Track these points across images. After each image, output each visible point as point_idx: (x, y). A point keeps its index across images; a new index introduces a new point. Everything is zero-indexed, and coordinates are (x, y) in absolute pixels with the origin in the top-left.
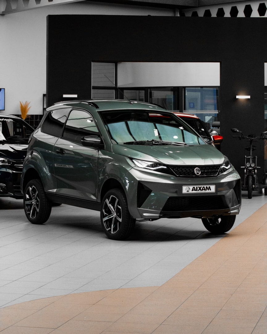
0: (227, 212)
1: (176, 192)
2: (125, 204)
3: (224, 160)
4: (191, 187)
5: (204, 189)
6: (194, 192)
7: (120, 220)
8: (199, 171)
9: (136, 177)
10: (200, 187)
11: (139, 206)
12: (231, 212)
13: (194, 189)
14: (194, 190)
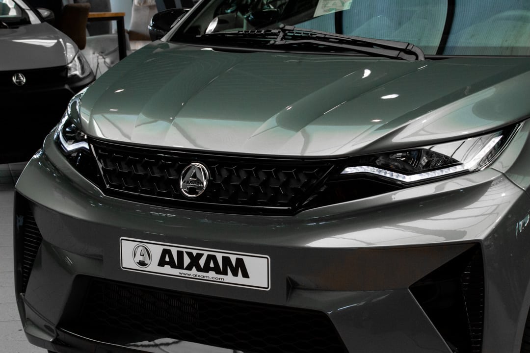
1: (99, 259)
4: (156, 250)
6: (167, 270)
10: (195, 252)
13: (167, 259)
14: (167, 263)
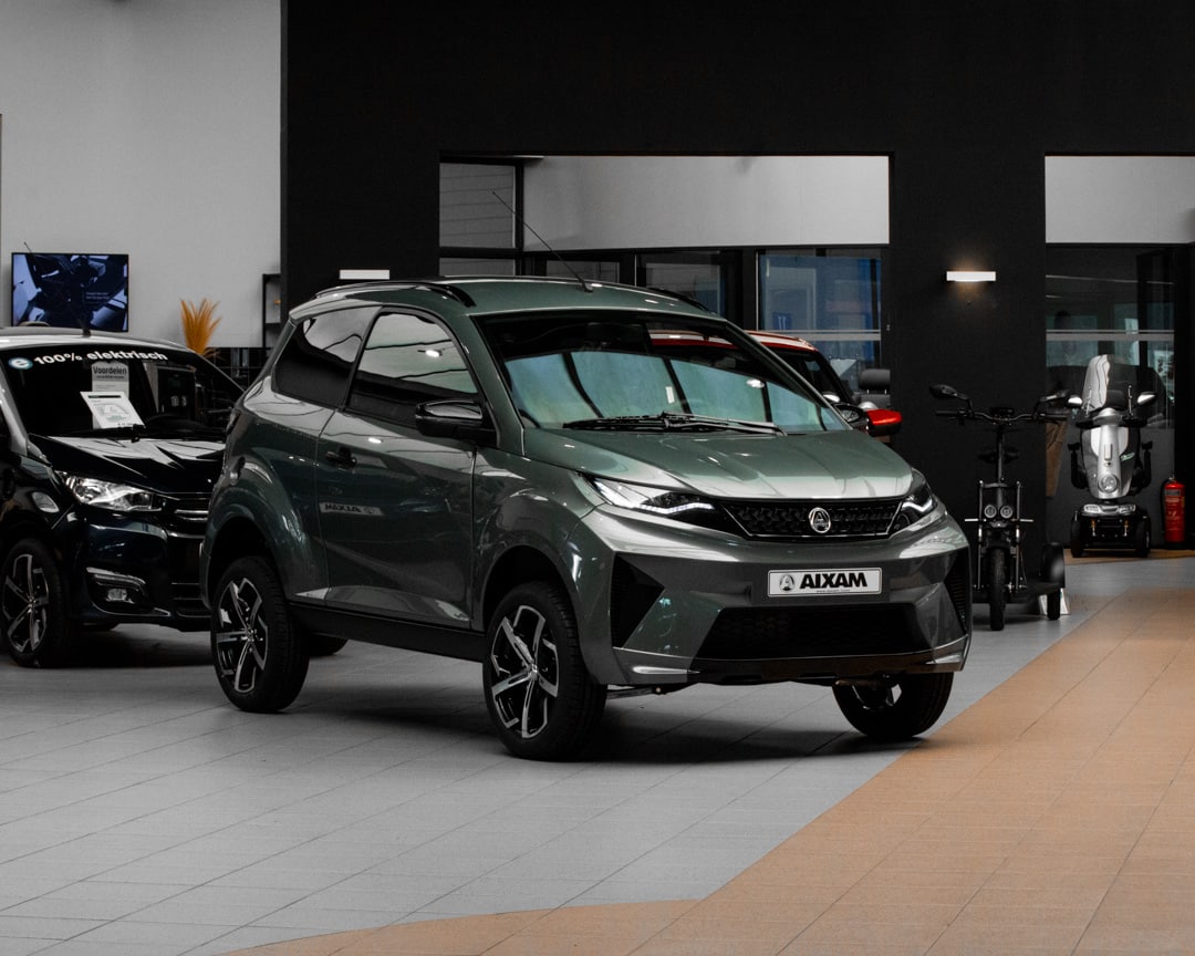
0: (924, 664)
1: (747, 593)
2: (570, 635)
3: (912, 483)
4: (799, 576)
5: (841, 581)
6: (808, 591)
7: (553, 690)
8: (826, 521)
9: (608, 538)
10: (829, 574)
11: (619, 639)
12: (938, 661)
13: (808, 582)
14: (808, 585)
